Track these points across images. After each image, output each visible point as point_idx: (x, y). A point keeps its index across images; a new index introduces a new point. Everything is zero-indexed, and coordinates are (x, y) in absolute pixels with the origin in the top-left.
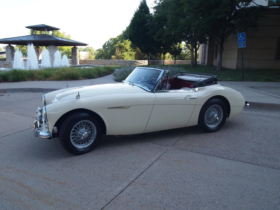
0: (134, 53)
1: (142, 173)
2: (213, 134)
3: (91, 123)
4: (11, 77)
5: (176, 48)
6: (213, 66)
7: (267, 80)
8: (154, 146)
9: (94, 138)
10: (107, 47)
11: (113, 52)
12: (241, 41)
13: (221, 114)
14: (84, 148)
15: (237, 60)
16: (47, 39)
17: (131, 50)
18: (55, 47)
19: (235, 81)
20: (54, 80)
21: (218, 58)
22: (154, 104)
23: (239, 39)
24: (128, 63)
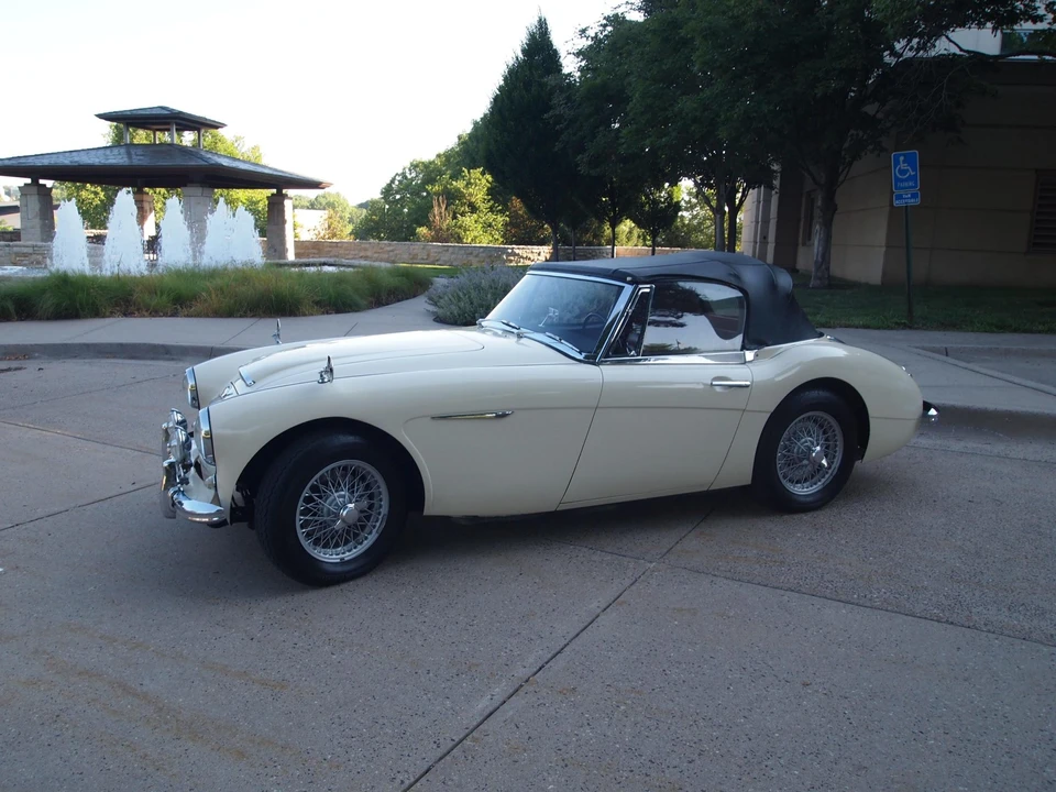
0: (501, 219)
1: (559, 652)
2: (806, 517)
3: (369, 473)
4: (49, 302)
5: (656, 202)
6: (798, 271)
7: (997, 327)
8: (595, 558)
9: (378, 524)
10: (397, 193)
11: (422, 216)
12: (902, 181)
13: (836, 446)
14: (343, 562)
15: (886, 252)
16: (179, 162)
17: (491, 209)
18: (207, 191)
19: (878, 328)
20: (207, 316)
21: (816, 243)
22: (598, 404)
23: (895, 172)
24: (476, 256)
